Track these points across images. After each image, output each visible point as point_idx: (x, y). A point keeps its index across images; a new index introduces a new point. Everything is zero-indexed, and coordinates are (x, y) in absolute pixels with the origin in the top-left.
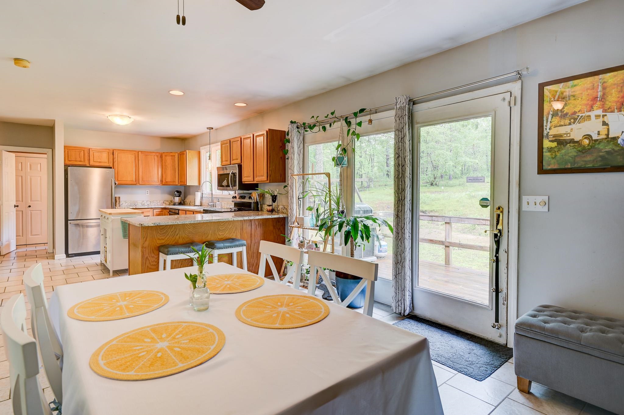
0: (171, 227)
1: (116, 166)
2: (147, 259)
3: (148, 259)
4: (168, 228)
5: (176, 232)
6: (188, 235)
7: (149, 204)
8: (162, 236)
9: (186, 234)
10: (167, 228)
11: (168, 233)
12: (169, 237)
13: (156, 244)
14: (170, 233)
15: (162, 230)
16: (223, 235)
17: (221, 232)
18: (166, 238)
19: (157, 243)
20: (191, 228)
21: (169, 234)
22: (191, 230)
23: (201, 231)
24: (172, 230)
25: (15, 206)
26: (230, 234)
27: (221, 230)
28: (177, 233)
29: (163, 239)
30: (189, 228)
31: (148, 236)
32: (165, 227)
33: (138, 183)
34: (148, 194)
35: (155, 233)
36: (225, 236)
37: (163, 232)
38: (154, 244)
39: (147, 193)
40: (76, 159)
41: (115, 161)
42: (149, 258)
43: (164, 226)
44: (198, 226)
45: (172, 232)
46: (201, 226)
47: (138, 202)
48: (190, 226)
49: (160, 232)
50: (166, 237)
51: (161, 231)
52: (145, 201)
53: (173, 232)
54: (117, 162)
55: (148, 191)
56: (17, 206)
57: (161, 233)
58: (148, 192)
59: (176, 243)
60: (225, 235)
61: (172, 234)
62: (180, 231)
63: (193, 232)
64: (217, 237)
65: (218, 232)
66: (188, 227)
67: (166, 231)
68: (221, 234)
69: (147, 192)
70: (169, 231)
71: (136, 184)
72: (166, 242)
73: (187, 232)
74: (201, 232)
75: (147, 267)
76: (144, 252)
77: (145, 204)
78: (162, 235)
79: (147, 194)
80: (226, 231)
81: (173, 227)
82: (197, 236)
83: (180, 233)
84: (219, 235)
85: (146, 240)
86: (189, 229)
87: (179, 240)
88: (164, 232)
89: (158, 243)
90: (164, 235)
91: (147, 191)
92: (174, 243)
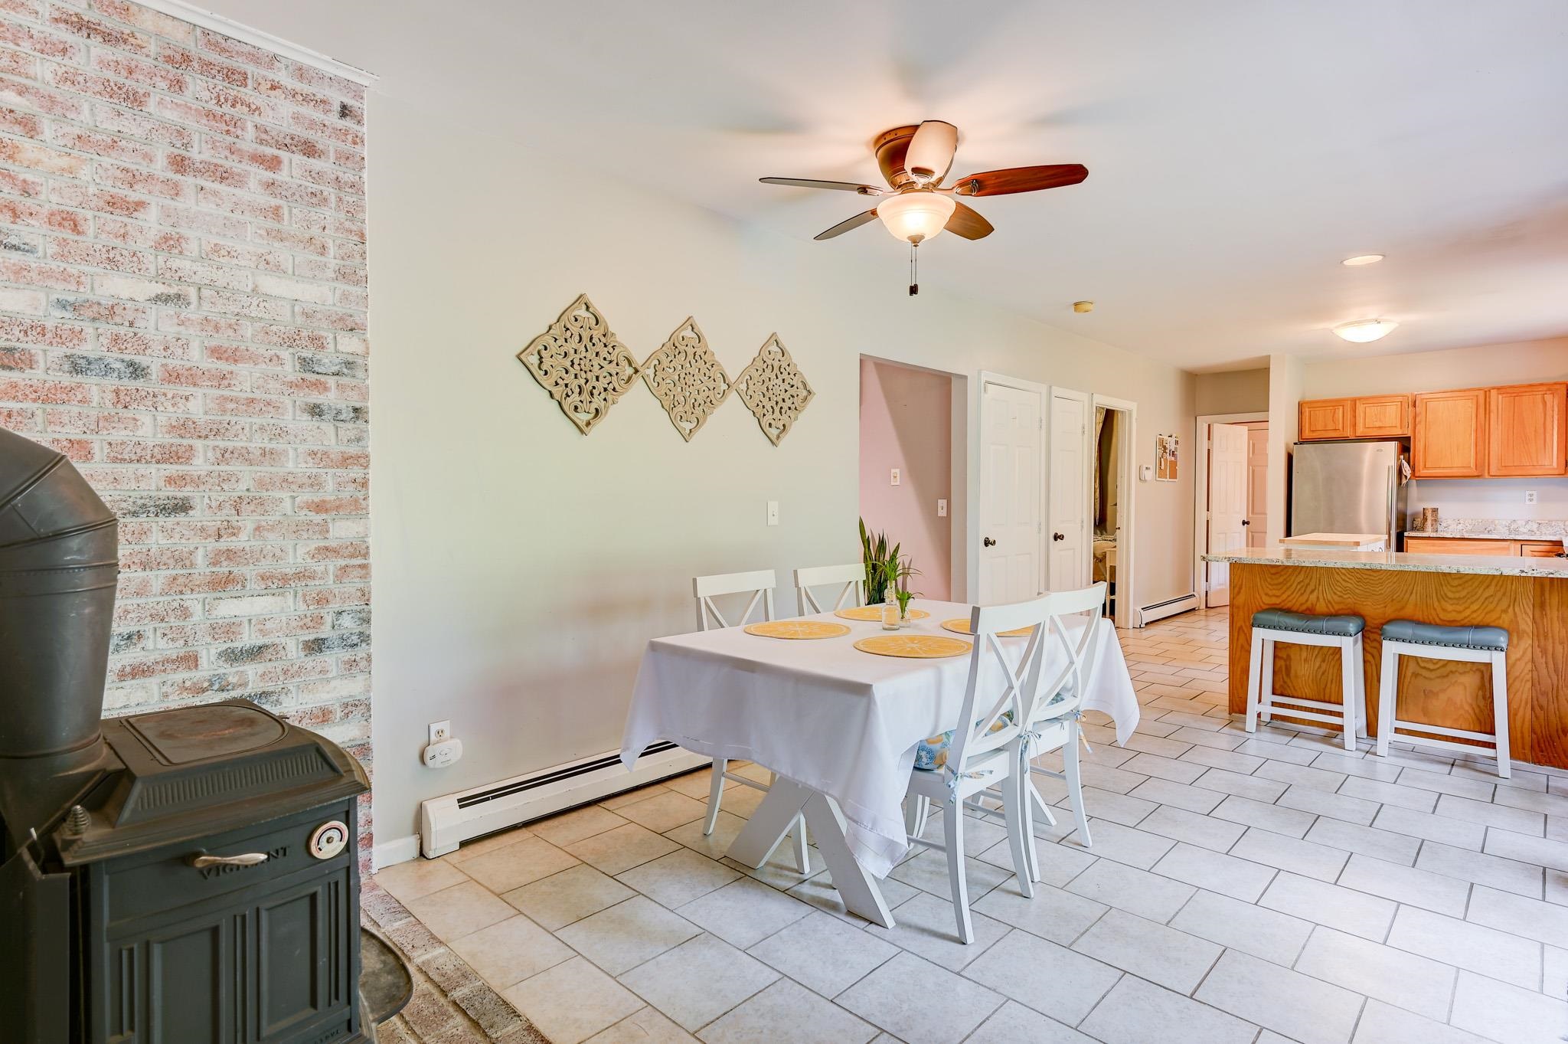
0: (1297, 573)
1: (1422, 432)
2: (1241, 631)
3: (1243, 631)
4: (1290, 572)
5: (1309, 584)
6: (1340, 596)
7: (1535, 530)
8: (1274, 589)
9: (1335, 593)
10: (1286, 574)
11: (1289, 584)
12: (1292, 594)
13: (1261, 604)
14: (1295, 584)
15: (1273, 577)
16: (1460, 612)
17: (1452, 605)
18: (1284, 596)
19: (1264, 603)
20: (1350, 581)
21: (1291, 585)
22: (1349, 585)
23: (1382, 592)
24: (1298, 580)
25: (1244, 523)
26: (1487, 613)
27: (1450, 599)
28: (1312, 587)
29: (1277, 596)
30: (1344, 580)
31: (1244, 586)
32: (1282, 570)
33: (1486, 471)
34: (1534, 502)
35: (1258, 580)
36: (1466, 618)
37: (1276, 582)
38: (1257, 604)
39: (1531, 500)
40: (1326, 426)
41: (1420, 422)
42: (1244, 628)
43: (1281, 568)
44: (1373, 578)
45: (1299, 583)
46: (1379, 579)
47: (1497, 522)
48: (1349, 576)
49: (1269, 580)
50: (1283, 593)
51: (1271, 578)
52: (1518, 522)
53: (1302, 584)
54: (1423, 423)
55: (1534, 493)
56: (1248, 523)
57: (1272, 583)
58: (1534, 498)
59: (1308, 609)
60: (1467, 612)
61: (1299, 587)
62: (1319, 585)
63: (1357, 591)
64: (1438, 615)
65: (1439, 601)
66: (1343, 577)
67: (1285, 579)
68: (1450, 608)
69: (1531, 495)
70: (1290, 579)
71: (1478, 476)
72: (1283, 604)
73: (1339, 589)
74: (1381, 594)
75: (1239, 646)
76: (1235, 615)
77: (1522, 529)
78: (1274, 587)
79: (1528, 502)
80: (1472, 603)
81: (1303, 573)
82: (1369, 603)
83: (1320, 589)
84: (1444, 610)
85: (1239, 593)
86: (1343, 583)
87: (1318, 604)
88: (1281, 580)
89: (1266, 602)
90: (1280, 587)
91: (1528, 493)
92: (1304, 607)
